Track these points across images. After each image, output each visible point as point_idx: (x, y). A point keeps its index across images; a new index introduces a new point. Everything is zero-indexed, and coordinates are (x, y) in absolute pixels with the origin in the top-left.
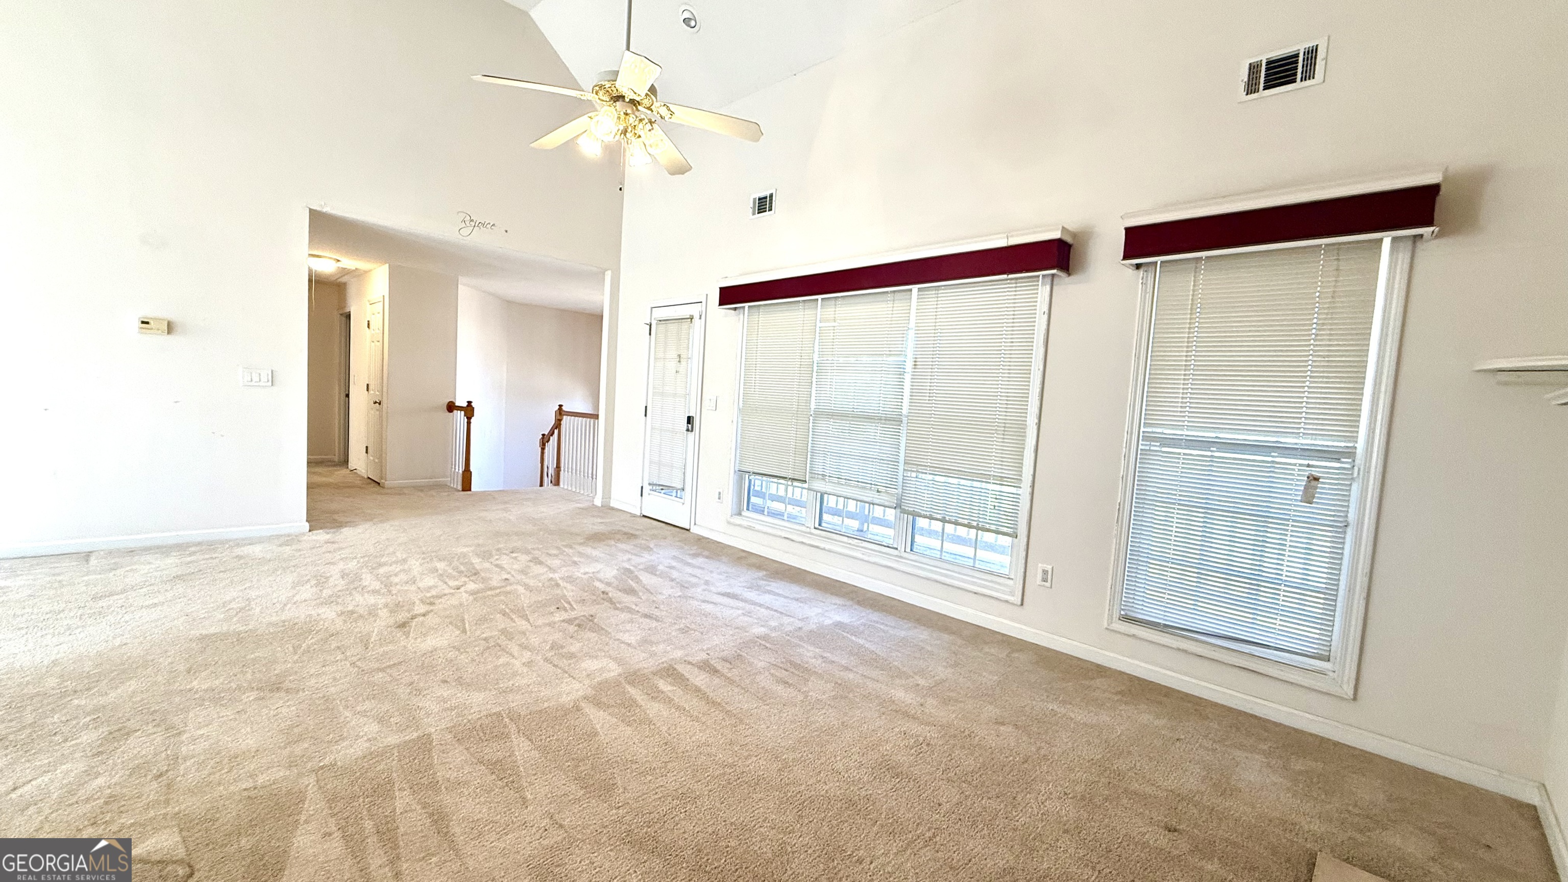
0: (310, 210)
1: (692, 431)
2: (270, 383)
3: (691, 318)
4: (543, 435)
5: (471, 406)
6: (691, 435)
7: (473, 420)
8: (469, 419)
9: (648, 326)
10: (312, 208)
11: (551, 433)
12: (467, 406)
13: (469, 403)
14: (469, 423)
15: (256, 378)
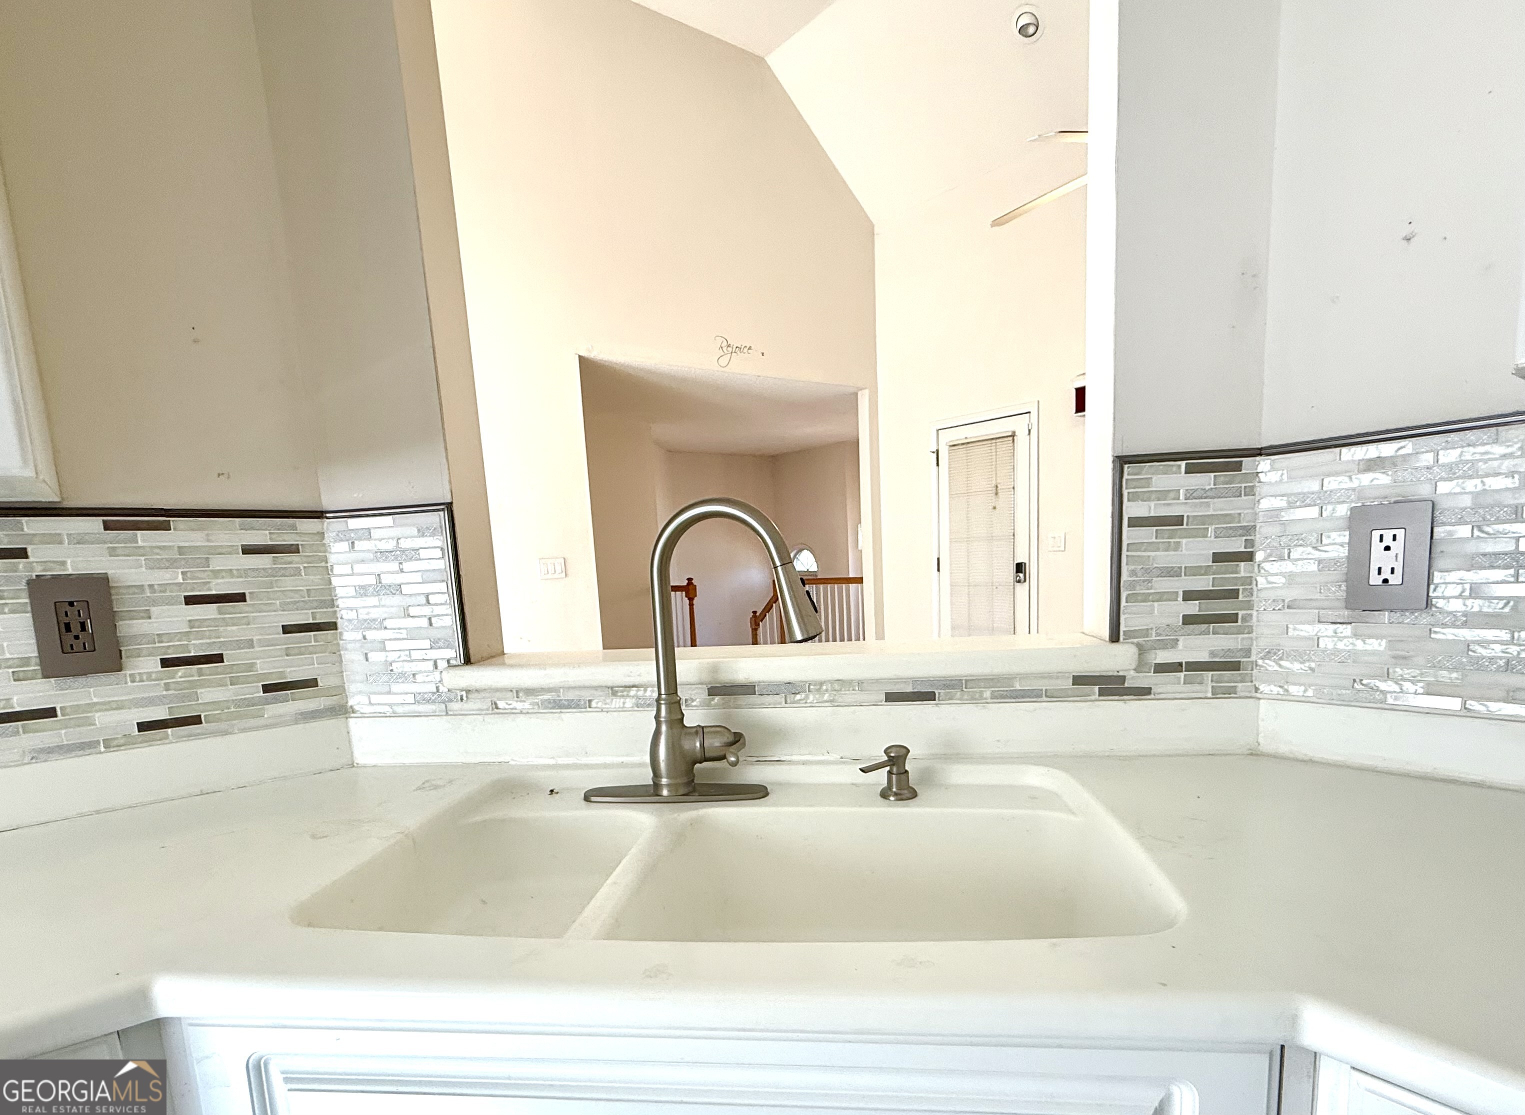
0: (579, 356)
1: (1025, 581)
2: (564, 574)
3: (1013, 435)
4: (755, 612)
5: (692, 583)
6: (1022, 589)
7: (695, 602)
8: (691, 600)
9: (935, 455)
10: (581, 354)
11: (768, 608)
12: (688, 584)
13: (690, 580)
14: (691, 605)
15: (551, 570)
